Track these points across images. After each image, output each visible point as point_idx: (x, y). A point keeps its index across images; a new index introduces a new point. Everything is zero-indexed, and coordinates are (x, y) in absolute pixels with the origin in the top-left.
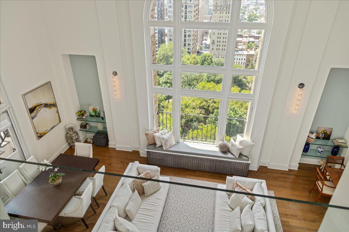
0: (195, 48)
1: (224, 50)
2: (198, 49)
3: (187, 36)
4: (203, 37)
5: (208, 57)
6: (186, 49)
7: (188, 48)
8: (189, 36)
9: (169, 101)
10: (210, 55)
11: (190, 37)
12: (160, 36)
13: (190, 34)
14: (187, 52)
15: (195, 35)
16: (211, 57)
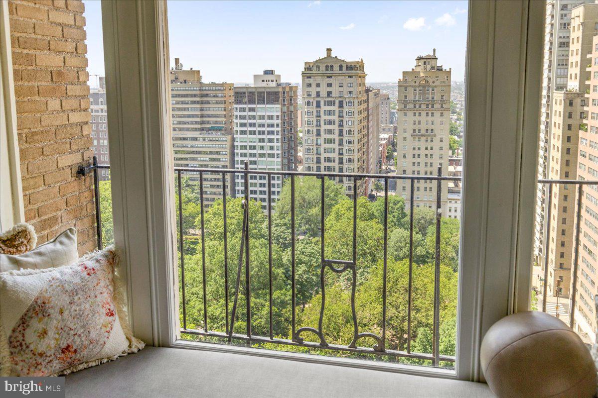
0: (364, 187)
1: (431, 190)
2: (372, 191)
3: (344, 161)
4: (380, 166)
5: (395, 204)
6: (344, 188)
7: (347, 185)
8: (350, 160)
9: (304, 307)
10: (399, 199)
11: (352, 164)
12: (286, 161)
13: (352, 158)
14: (347, 195)
15: (363, 159)
16: (401, 203)
